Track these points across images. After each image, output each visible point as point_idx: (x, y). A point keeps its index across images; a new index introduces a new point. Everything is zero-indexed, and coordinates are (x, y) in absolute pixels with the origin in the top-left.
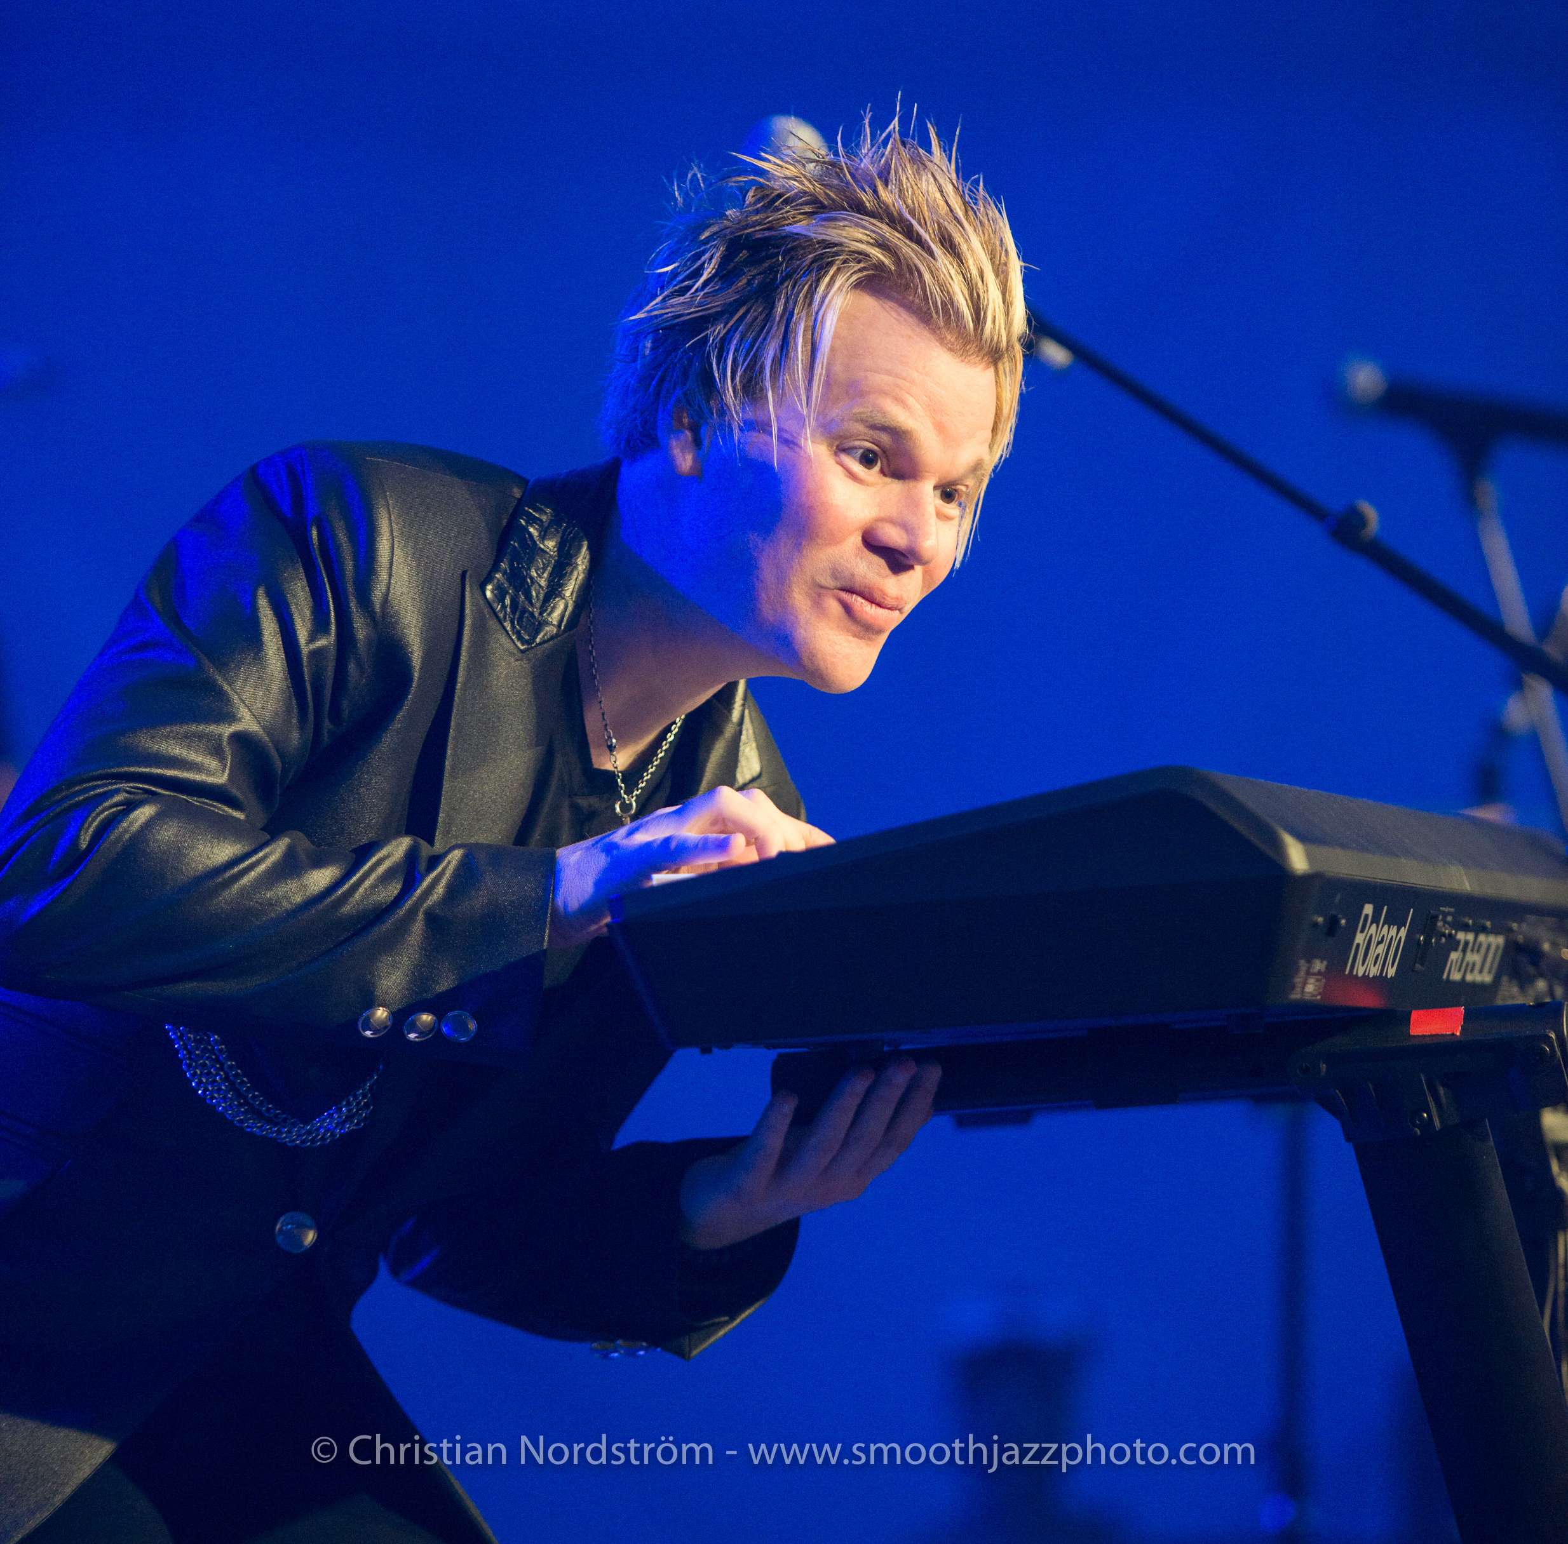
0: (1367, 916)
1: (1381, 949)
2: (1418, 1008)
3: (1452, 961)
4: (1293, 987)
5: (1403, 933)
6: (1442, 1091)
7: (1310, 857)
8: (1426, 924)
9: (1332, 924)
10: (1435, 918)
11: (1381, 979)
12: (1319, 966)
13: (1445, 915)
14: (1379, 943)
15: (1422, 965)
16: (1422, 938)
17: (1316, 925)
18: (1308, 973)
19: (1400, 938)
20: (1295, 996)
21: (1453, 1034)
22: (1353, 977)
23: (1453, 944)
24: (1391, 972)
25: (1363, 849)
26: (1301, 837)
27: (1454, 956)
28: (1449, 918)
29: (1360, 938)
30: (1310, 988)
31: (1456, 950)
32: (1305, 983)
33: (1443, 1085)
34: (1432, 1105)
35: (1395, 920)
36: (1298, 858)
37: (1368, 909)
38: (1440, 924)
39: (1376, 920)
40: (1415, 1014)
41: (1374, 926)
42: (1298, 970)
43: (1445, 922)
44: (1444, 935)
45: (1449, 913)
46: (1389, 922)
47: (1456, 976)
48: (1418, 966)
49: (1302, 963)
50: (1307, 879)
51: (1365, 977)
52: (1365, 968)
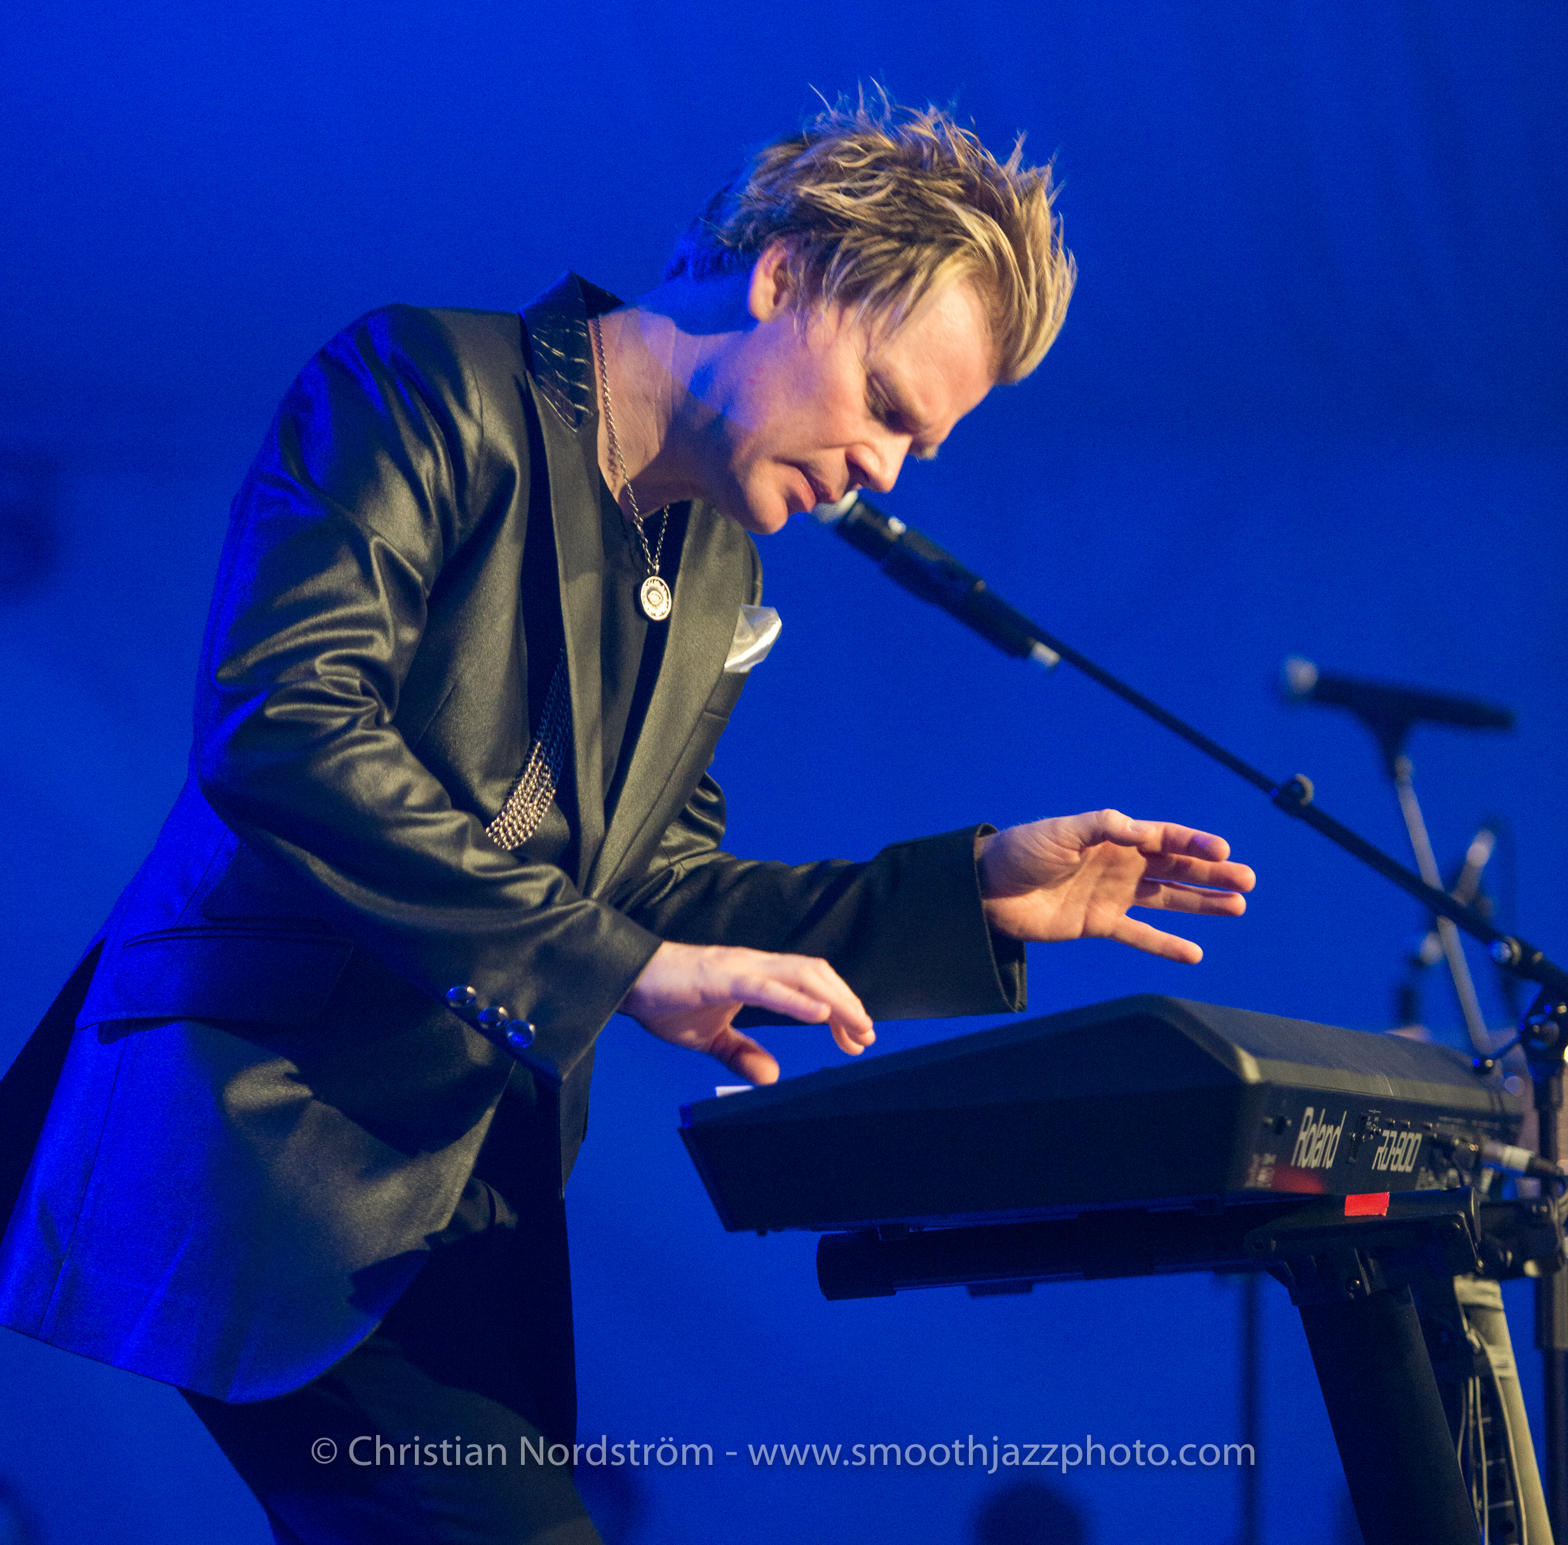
0: (1308, 1118)
1: (1320, 1145)
2: (1351, 1193)
3: (1379, 1154)
4: (1247, 1177)
5: (1339, 1131)
6: (1371, 1262)
7: (1262, 1070)
8: (1357, 1123)
9: (1280, 1125)
10: (1364, 1119)
11: (1320, 1170)
12: (1269, 1159)
13: (1373, 1116)
14: (1319, 1140)
15: (1355, 1158)
16: (1354, 1136)
17: (1266, 1125)
18: (1261, 1166)
19: (1336, 1136)
20: (1250, 1184)
21: (1381, 1215)
22: (1298, 1169)
23: (1380, 1140)
24: (1329, 1164)
25: (1305, 1062)
26: (1255, 1052)
27: (1381, 1150)
28: (1377, 1119)
29: (1303, 1136)
30: (1262, 1178)
31: (1383, 1146)
32: (1258, 1174)
33: (1373, 1257)
34: (1364, 1274)
35: (1333, 1120)
36: (1251, 1070)
37: (1310, 1112)
38: (1369, 1124)
39: (1316, 1120)
40: (1348, 1198)
41: (1315, 1125)
42: (1252, 1162)
43: (1372, 1120)
44: (1372, 1133)
45: (1377, 1115)
46: (1327, 1122)
47: (1383, 1167)
48: (1351, 1159)
49: (1256, 1157)
50: (1259, 1087)
51: (1308, 1168)
52: (1307, 1161)
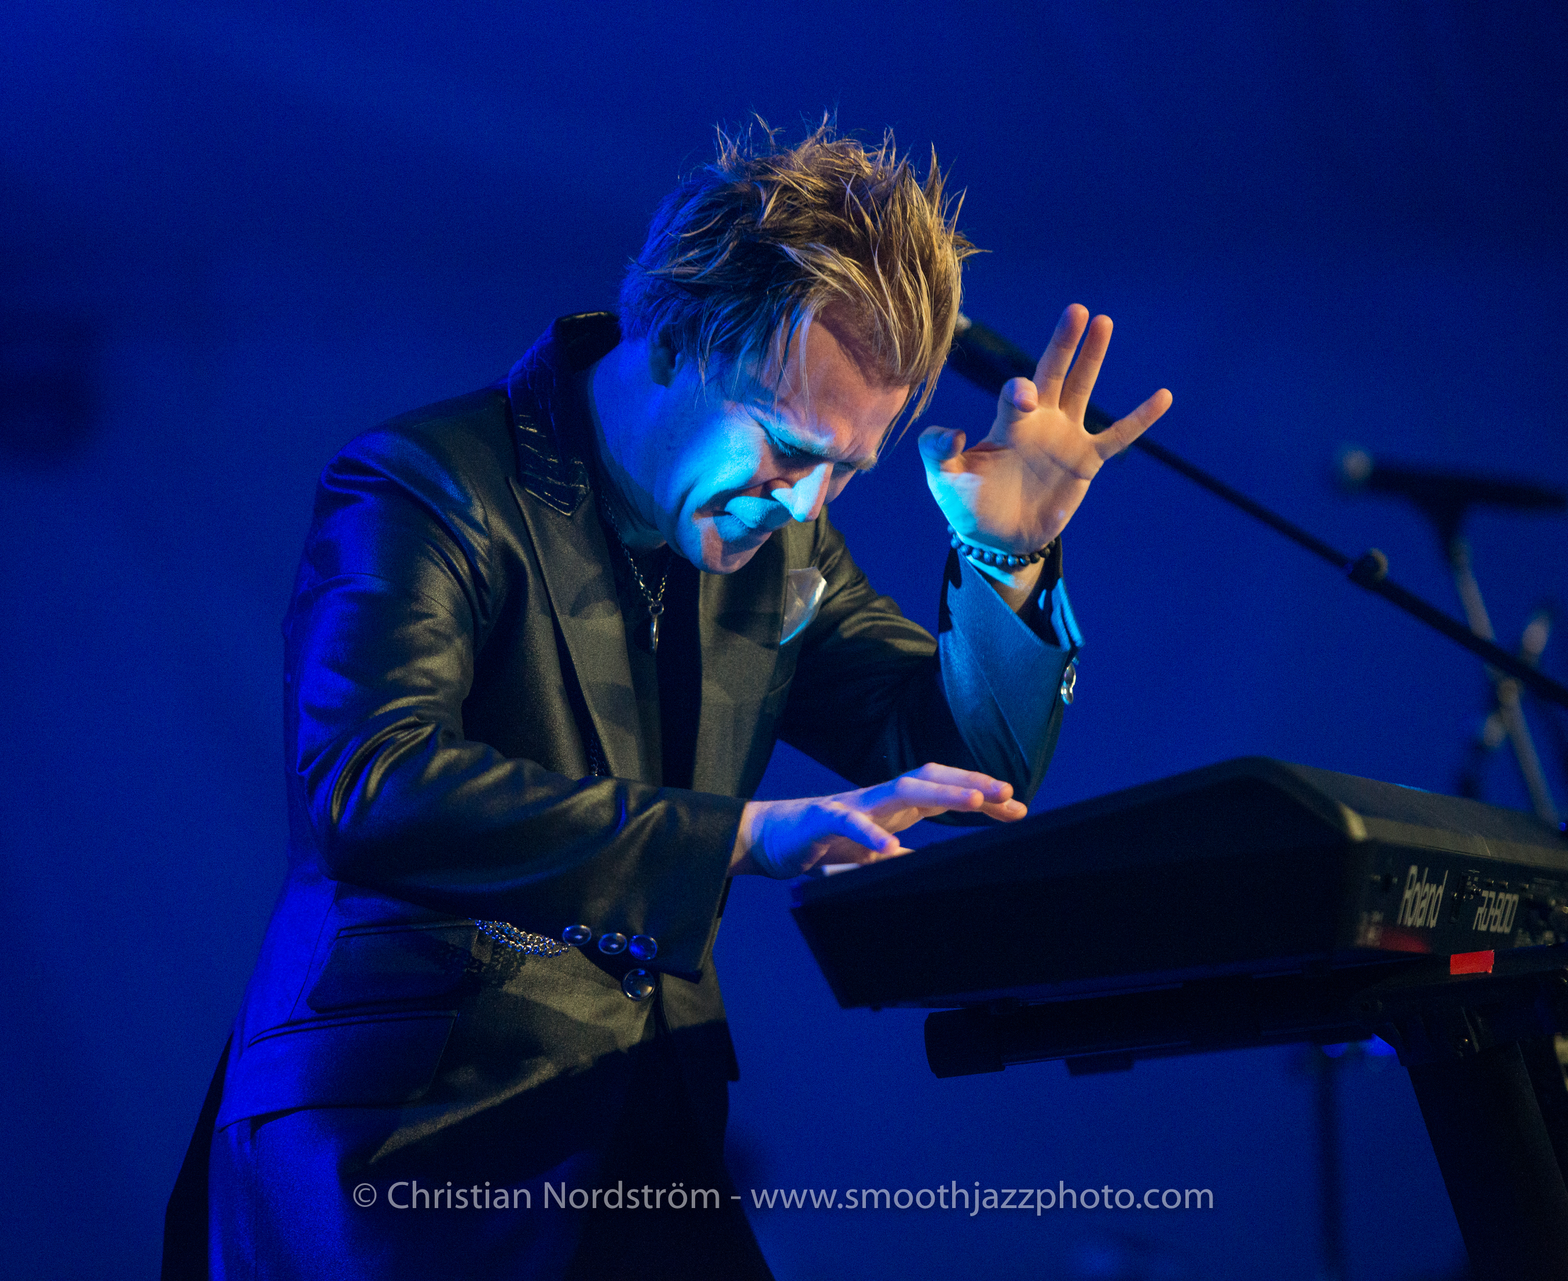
0: (1412, 876)
1: (1424, 904)
2: (1455, 953)
3: (1479, 915)
4: (1357, 935)
5: (1441, 890)
6: (1479, 1020)
7: (1367, 825)
8: (1458, 884)
9: (1387, 880)
10: (1465, 879)
11: (1425, 929)
12: (1377, 917)
13: (1473, 876)
14: (1423, 898)
15: (1456, 917)
16: (1455, 895)
17: (1374, 882)
18: (1369, 923)
19: (1439, 895)
20: (1360, 942)
21: (1486, 974)
22: (1403, 927)
23: (1480, 900)
24: (1433, 923)
25: (1407, 822)
26: (1361, 811)
27: (1480, 911)
28: (1476, 879)
29: (1408, 894)
30: (1371, 936)
31: (1482, 906)
32: (1367, 931)
33: (1480, 1015)
34: (1471, 1032)
35: (1435, 879)
36: (1357, 827)
37: (1414, 870)
38: (1469, 883)
39: (1419, 879)
40: (1453, 958)
41: (1418, 885)
42: (1361, 919)
43: (1472, 880)
44: (1472, 893)
45: (1476, 874)
46: (1430, 881)
47: (1483, 928)
48: (1453, 918)
49: (1365, 915)
50: (1365, 845)
51: (1413, 927)
52: (1413, 920)
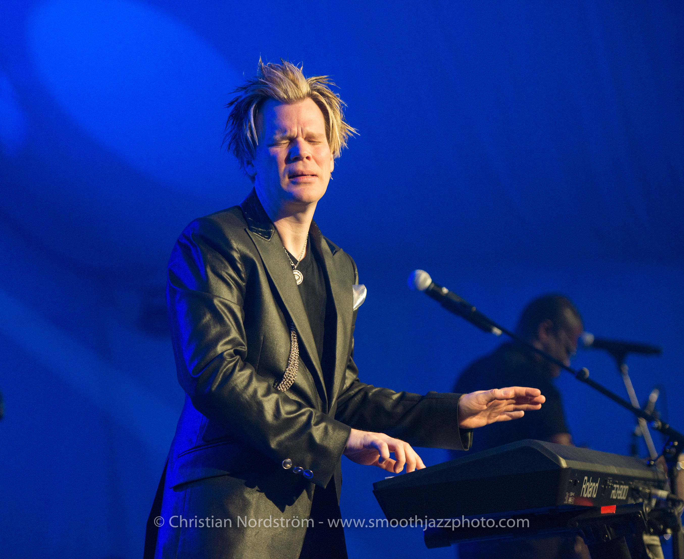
0: (586, 480)
1: (591, 489)
3: (613, 493)
4: (565, 500)
5: (597, 485)
7: (567, 463)
9: (575, 482)
10: (606, 481)
11: (591, 498)
12: (572, 494)
13: (610, 480)
14: (590, 488)
15: (604, 494)
16: (603, 486)
17: (571, 482)
18: (569, 496)
19: (596, 487)
20: (566, 502)
21: (613, 513)
22: (583, 497)
23: (613, 488)
24: (595, 496)
25: (584, 461)
27: (613, 491)
28: (611, 481)
29: (584, 486)
30: (570, 501)
32: (568, 499)
33: (611, 527)
35: (594, 481)
36: (564, 464)
37: (586, 478)
38: (608, 482)
39: (589, 481)
40: (602, 508)
41: (588, 483)
42: (566, 495)
43: (609, 481)
44: (610, 485)
45: (611, 479)
46: (593, 481)
47: (614, 497)
48: (603, 494)
49: (567, 493)
51: (587, 497)
52: (586, 495)
